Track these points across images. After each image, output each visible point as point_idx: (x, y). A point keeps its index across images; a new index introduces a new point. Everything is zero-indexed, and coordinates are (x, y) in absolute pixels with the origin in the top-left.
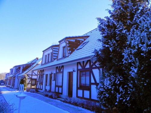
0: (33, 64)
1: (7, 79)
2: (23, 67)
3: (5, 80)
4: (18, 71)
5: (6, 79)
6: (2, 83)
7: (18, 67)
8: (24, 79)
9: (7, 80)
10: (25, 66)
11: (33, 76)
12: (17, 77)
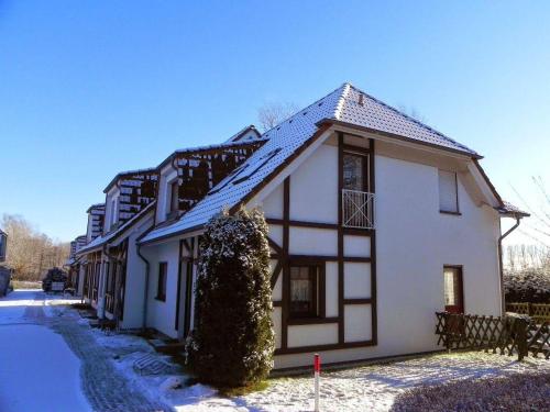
0: (249, 154)
1: (78, 266)
2: (186, 168)
3: (68, 268)
4: (143, 205)
5: (72, 266)
6: (54, 284)
7: (138, 184)
8: (245, 258)
9: (75, 268)
10: (195, 163)
11: (293, 231)
12: (139, 246)
